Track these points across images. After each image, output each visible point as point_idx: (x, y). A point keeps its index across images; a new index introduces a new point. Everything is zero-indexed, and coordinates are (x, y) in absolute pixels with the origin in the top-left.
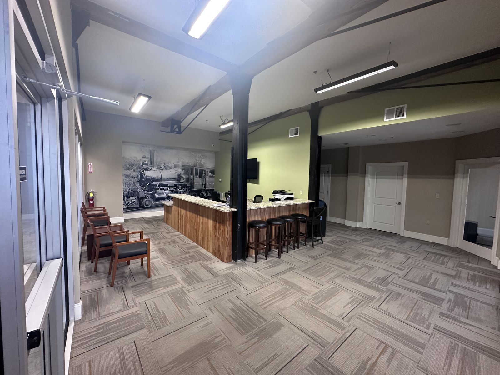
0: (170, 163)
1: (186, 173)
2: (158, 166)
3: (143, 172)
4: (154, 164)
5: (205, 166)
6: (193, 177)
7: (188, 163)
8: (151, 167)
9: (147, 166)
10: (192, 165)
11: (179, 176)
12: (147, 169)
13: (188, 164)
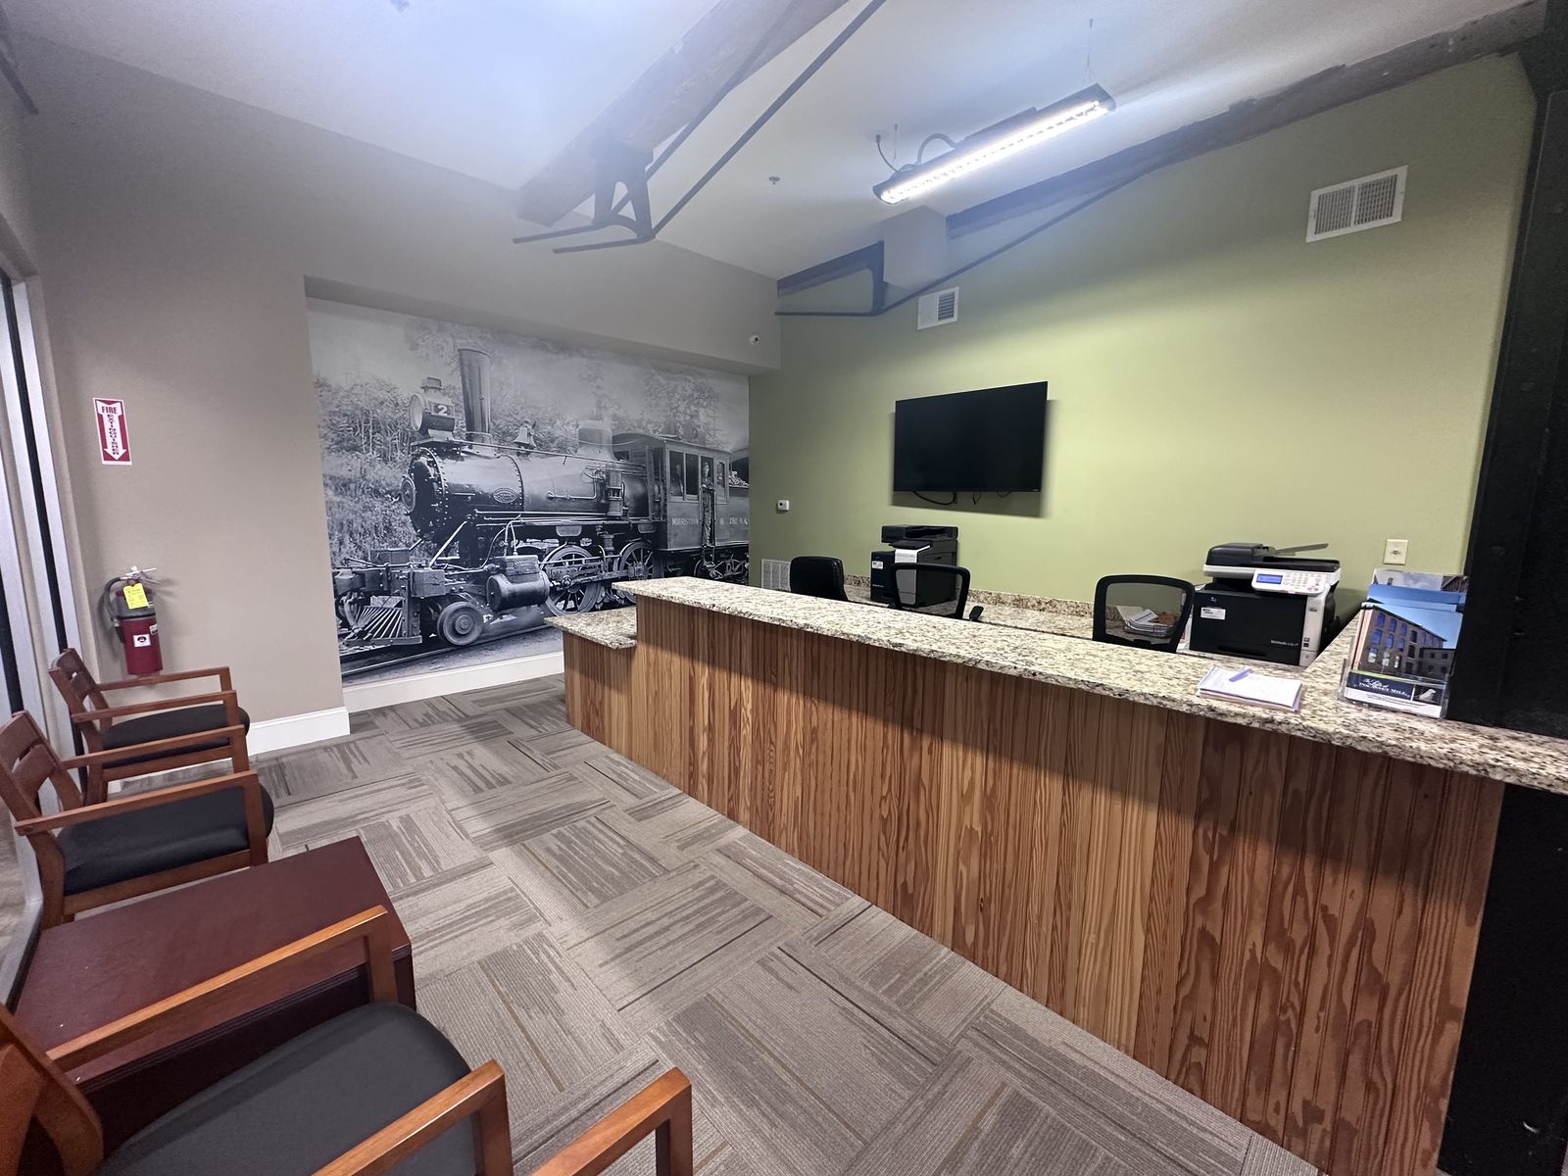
0: (558, 422)
1: (631, 472)
2: (504, 436)
3: (433, 463)
4: (483, 422)
5: (710, 442)
6: (662, 491)
7: (640, 422)
8: (469, 438)
9: (448, 436)
10: (657, 435)
11: (604, 488)
12: (449, 451)
13: (641, 431)
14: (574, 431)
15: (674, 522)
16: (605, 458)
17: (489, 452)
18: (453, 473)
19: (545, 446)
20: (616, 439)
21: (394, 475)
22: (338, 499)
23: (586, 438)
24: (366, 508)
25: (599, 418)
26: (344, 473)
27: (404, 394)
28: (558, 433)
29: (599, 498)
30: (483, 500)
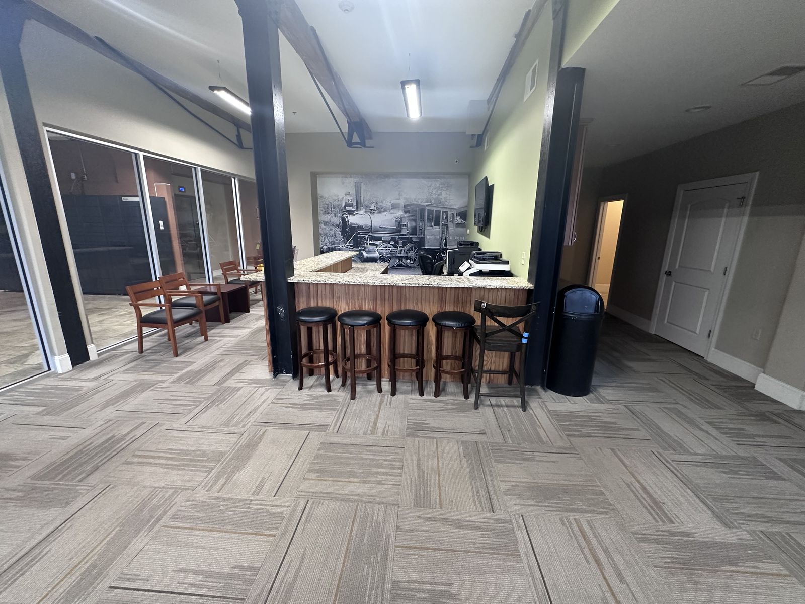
0: (384, 202)
5: (447, 205)
8: (357, 209)
9: (351, 209)
10: (422, 204)
11: (400, 224)
12: (351, 213)
13: (416, 203)
14: (390, 204)
15: (428, 237)
16: (401, 213)
17: (362, 213)
18: (352, 220)
19: (380, 210)
20: (405, 206)
21: (337, 220)
22: (324, 227)
23: (394, 207)
24: (331, 230)
25: (399, 199)
26: (326, 220)
27: (340, 197)
28: (384, 206)
29: (398, 228)
30: (360, 228)
